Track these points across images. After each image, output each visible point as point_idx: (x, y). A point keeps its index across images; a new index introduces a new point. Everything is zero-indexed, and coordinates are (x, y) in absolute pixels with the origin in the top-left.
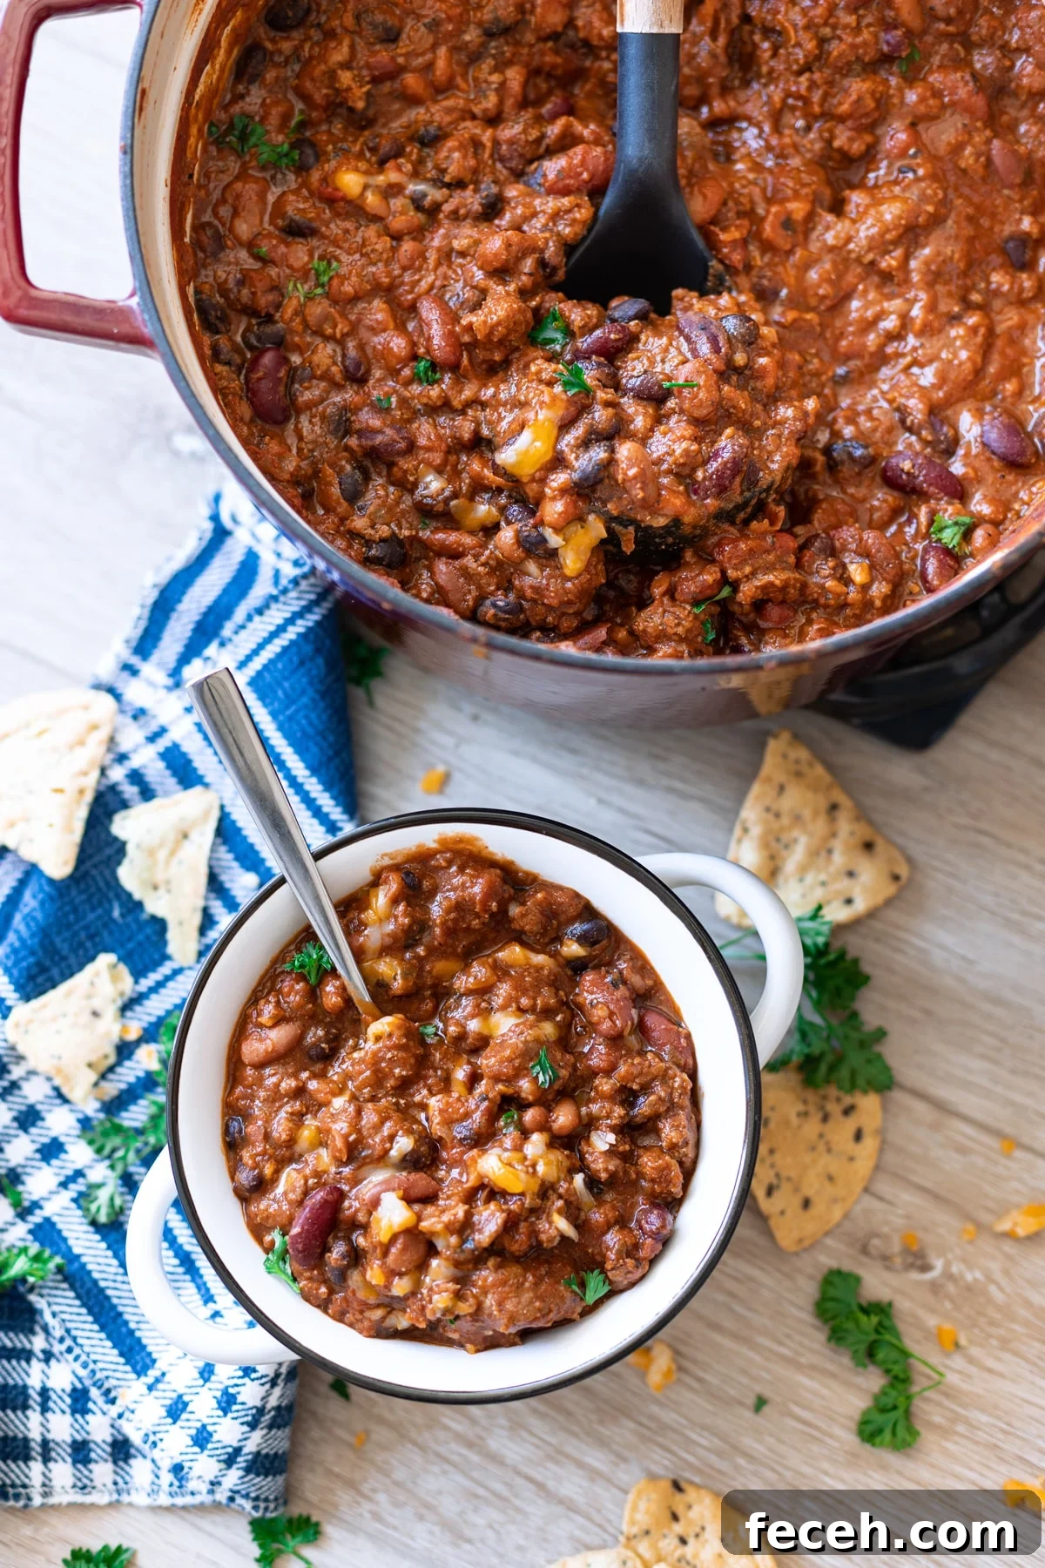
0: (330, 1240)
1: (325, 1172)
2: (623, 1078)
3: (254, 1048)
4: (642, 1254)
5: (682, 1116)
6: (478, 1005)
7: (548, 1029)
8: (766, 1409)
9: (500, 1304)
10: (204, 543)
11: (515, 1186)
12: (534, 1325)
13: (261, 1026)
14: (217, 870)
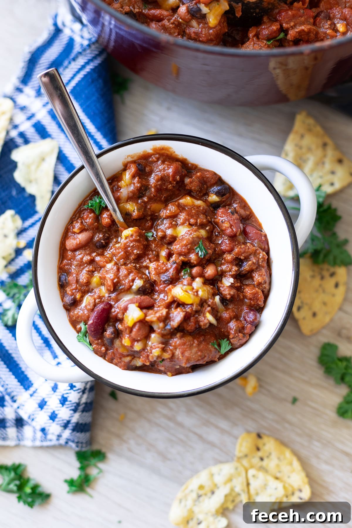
0: (106, 326)
1: (103, 296)
2: (237, 254)
3: (71, 243)
4: (246, 331)
5: (263, 271)
6: (171, 223)
7: (203, 233)
8: (298, 403)
9: (183, 353)
10: (51, 36)
11: (189, 301)
12: (198, 363)
13: (74, 233)
14: (58, 176)
